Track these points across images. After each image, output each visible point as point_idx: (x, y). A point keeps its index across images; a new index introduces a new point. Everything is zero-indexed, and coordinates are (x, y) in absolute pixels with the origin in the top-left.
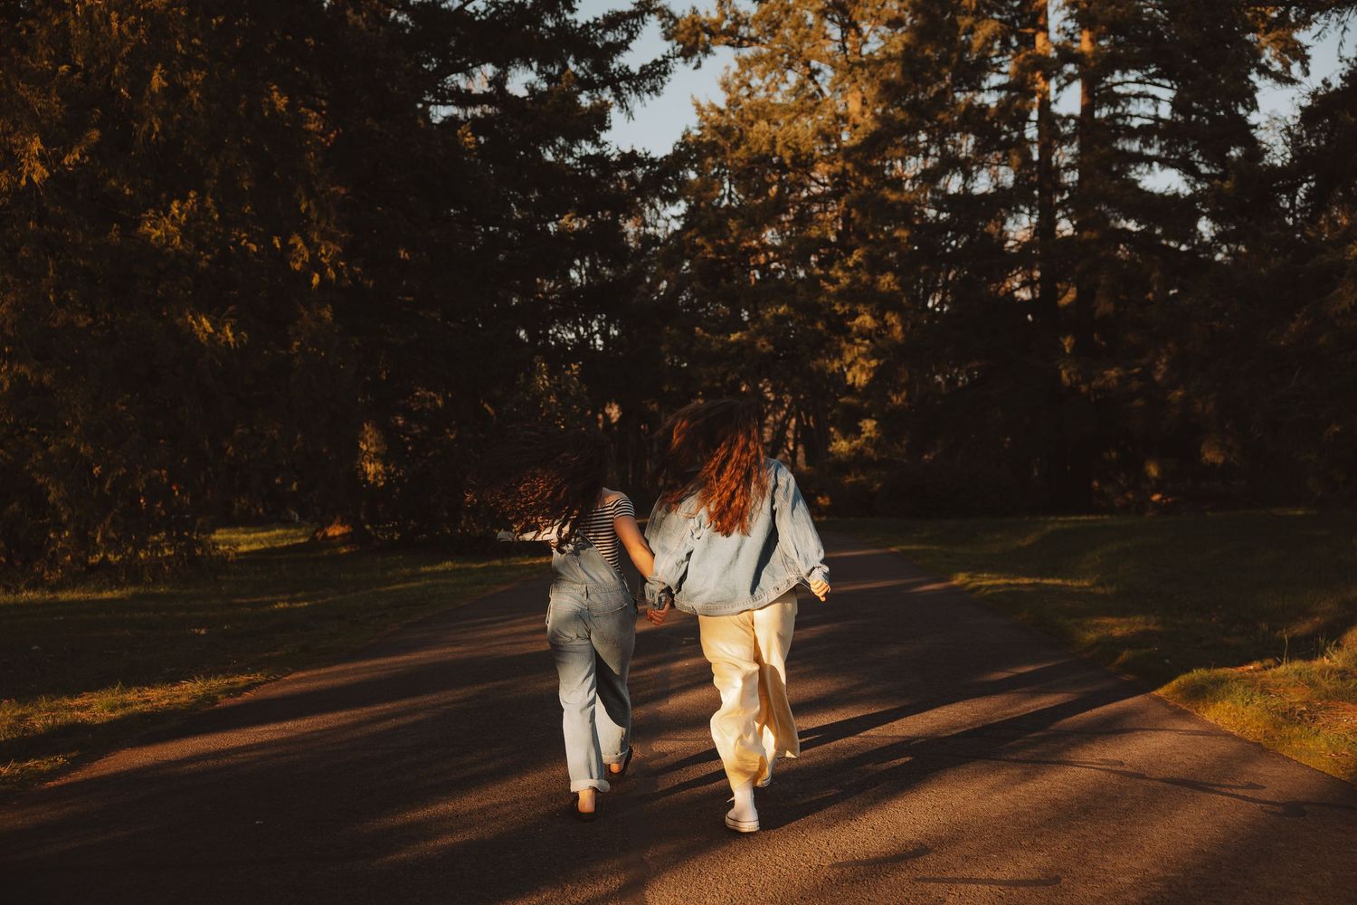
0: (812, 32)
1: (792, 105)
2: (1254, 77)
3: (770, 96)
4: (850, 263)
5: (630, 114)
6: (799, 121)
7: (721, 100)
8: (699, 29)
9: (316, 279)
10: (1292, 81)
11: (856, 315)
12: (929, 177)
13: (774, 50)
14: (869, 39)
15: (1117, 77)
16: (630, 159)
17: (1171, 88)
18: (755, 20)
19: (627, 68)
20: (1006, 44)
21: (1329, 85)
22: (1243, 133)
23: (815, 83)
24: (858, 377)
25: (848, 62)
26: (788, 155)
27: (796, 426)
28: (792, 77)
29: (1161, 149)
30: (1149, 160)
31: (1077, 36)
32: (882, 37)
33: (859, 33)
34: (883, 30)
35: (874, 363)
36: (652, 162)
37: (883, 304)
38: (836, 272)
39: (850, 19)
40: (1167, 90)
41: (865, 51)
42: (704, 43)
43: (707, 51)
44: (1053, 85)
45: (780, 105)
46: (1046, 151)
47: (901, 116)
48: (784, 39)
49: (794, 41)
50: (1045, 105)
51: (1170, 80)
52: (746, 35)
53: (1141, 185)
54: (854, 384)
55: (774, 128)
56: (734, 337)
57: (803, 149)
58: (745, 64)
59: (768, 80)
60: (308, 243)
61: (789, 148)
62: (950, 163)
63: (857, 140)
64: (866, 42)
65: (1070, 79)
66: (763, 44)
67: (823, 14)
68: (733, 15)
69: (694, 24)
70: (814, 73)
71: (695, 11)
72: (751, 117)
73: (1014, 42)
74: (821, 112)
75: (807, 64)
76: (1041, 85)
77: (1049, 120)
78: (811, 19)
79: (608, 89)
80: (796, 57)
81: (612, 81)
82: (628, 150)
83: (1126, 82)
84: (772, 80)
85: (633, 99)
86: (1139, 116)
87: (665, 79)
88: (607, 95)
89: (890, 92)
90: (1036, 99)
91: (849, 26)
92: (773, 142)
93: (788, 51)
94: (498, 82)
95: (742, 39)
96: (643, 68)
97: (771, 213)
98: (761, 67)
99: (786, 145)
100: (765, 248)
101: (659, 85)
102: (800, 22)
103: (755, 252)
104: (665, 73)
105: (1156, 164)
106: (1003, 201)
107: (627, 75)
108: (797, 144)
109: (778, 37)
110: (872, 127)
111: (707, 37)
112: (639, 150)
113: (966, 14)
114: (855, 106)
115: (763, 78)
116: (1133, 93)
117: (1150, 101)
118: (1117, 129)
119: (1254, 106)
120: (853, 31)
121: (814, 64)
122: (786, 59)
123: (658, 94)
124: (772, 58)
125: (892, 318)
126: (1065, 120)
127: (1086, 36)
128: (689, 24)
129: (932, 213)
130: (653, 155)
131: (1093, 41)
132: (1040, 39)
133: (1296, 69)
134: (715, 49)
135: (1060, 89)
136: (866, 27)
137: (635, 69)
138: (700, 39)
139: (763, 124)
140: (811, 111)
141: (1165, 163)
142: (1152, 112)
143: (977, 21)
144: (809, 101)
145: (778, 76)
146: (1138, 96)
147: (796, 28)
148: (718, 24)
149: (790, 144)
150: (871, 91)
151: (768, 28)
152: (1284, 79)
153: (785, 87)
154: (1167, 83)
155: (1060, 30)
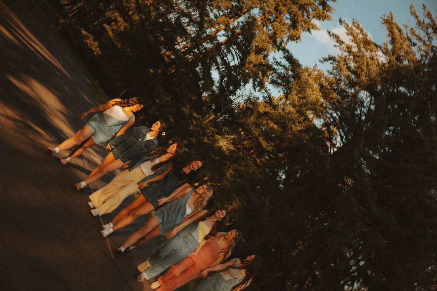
10: (255, 89)
12: (182, 13)
15: (235, 47)
17: (238, 62)
29: (223, 69)
30: (218, 68)
31: (239, 28)
40: (237, 62)
46: (206, 39)
50: (217, 32)
51: (240, 61)
53: (211, 71)
62: (189, 16)
83: (234, 49)
86: (228, 58)
116: (232, 52)
117: (233, 58)
118: (222, 55)
119: (244, 85)
126: (216, 40)
127: (240, 30)
133: (258, 88)
135: (224, 35)
142: (230, 60)
146: (232, 54)
152: (254, 87)
154: (239, 61)
155: (238, 23)
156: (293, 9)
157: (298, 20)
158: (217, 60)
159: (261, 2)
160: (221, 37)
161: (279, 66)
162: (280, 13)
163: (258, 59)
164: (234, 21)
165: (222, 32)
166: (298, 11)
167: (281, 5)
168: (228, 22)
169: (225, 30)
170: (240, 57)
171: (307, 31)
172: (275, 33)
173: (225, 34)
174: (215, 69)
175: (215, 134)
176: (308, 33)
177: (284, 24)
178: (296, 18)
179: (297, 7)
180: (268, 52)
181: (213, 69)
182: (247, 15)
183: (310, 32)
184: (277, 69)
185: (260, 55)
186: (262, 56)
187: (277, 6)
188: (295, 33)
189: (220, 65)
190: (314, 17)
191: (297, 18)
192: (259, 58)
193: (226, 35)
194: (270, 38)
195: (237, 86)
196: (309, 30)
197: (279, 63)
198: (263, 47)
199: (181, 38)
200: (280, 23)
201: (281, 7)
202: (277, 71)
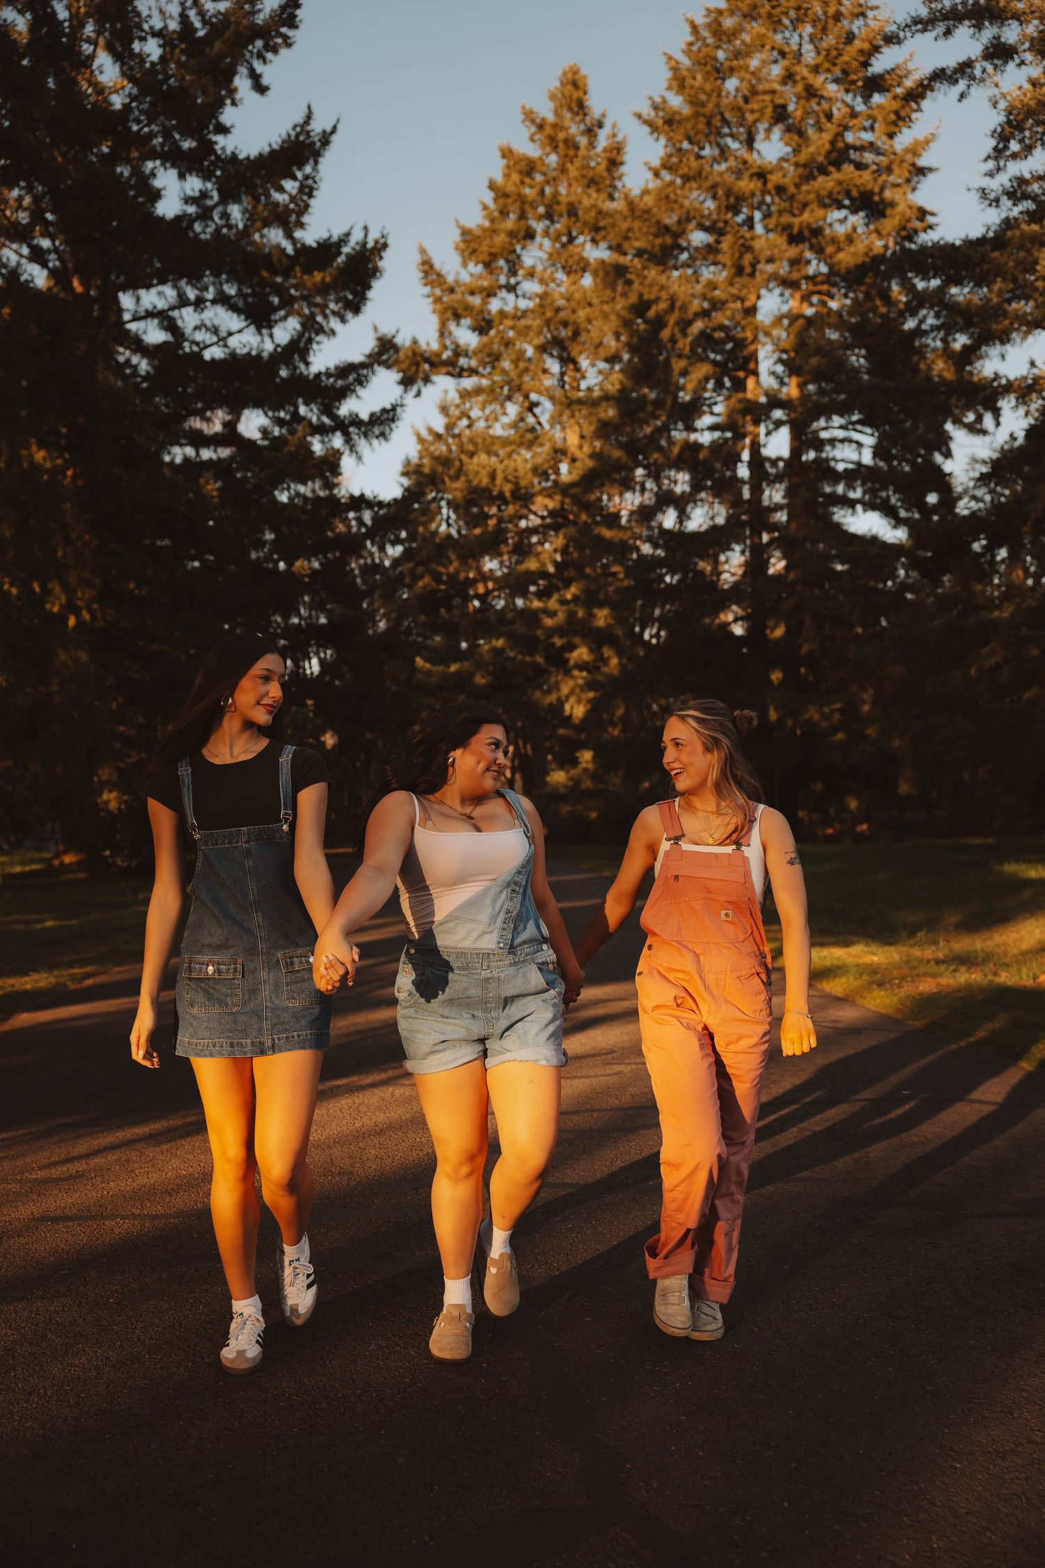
0: (532, 367)
1: (512, 439)
2: (949, 426)
3: (489, 427)
4: (569, 596)
5: (359, 458)
6: (519, 454)
7: (439, 424)
8: (418, 358)
9: (72, 622)
10: (984, 432)
11: (573, 647)
12: (645, 514)
13: (494, 382)
14: (587, 375)
15: (822, 423)
16: (359, 502)
17: (873, 436)
18: (475, 353)
19: (357, 415)
20: (719, 385)
21: (1015, 439)
22: (941, 481)
23: (535, 415)
24: (576, 710)
25: (567, 397)
26: (507, 488)
27: (514, 754)
28: (512, 409)
29: (865, 493)
30: (851, 504)
31: (786, 380)
32: (600, 372)
33: (578, 369)
34: (602, 365)
35: (591, 695)
36: (381, 504)
37: (598, 639)
38: (553, 603)
39: (569, 354)
40: (869, 437)
41: (583, 385)
42: (424, 371)
43: (427, 380)
44: (762, 429)
45: (499, 438)
46: (757, 490)
47: (617, 454)
48: (504, 372)
49: (513, 374)
50: (756, 447)
51: (872, 428)
52: (466, 366)
53: (845, 527)
54: (571, 715)
55: (494, 459)
56: (453, 668)
57: (523, 483)
58: (465, 395)
59: (488, 411)
60: (65, 587)
61: (509, 481)
62: (666, 499)
63: (575, 477)
64: (584, 377)
65: (778, 424)
66: (483, 376)
67: (542, 349)
68: (453, 347)
69: (415, 354)
70: (532, 407)
71: (415, 342)
72: (471, 448)
73: (728, 383)
74: (542, 445)
75: (527, 397)
76: (750, 428)
77: (757, 462)
78: (530, 352)
79: (338, 434)
80: (516, 389)
81: (344, 426)
82: (357, 493)
83: (831, 428)
84: (492, 412)
85: (362, 444)
86: (843, 460)
87: (393, 426)
88: (337, 441)
89: (605, 429)
90: (747, 441)
91: (568, 360)
92: (493, 476)
93: (509, 383)
94: (231, 426)
95: (462, 370)
96: (372, 415)
97: (492, 544)
98: (481, 398)
99: (506, 480)
100: (484, 577)
101: (388, 431)
102: (520, 356)
103: (474, 582)
104: (393, 420)
105: (859, 508)
106: (715, 540)
107: (356, 421)
108: (516, 478)
109: (498, 370)
110: (590, 463)
111: (427, 367)
112: (369, 494)
113: (680, 356)
114: (573, 440)
115: (483, 409)
116: (838, 438)
117: (854, 445)
118: (824, 470)
119: (948, 454)
120: (571, 366)
121: (534, 397)
122: (506, 389)
123: (386, 439)
124: (492, 390)
125: (607, 652)
126: (774, 462)
127: (794, 381)
128: (410, 354)
129: (646, 549)
130: (381, 498)
131: (801, 386)
132: (751, 383)
133: (989, 420)
134: (435, 378)
135: (768, 433)
136: (584, 363)
137: (365, 416)
138: (421, 369)
139: (482, 458)
140: (530, 445)
141: (869, 506)
142: (854, 456)
143: (691, 364)
144: (529, 436)
145: (498, 408)
146: (842, 441)
147: (516, 362)
148: (438, 355)
149: (510, 478)
150: (589, 429)
151: (487, 360)
152: (977, 429)
153: (505, 420)
154: (869, 431)
155: (771, 373)
157: (867, 189)
158: (829, 495)
159: (749, 275)
162: (817, 232)
164: (757, 381)
166: (840, 176)
167: (791, 219)
168: (747, 398)
169: (758, 420)
170: (858, 422)
171: (922, 177)
174: (852, 516)
176: (931, 177)
178: (855, 193)
179: (829, 174)
183: (930, 170)
187: (787, 231)
188: (898, 217)
190: (891, 136)
191: (858, 186)
193: (771, 427)
196: (922, 171)
201: (796, 221)
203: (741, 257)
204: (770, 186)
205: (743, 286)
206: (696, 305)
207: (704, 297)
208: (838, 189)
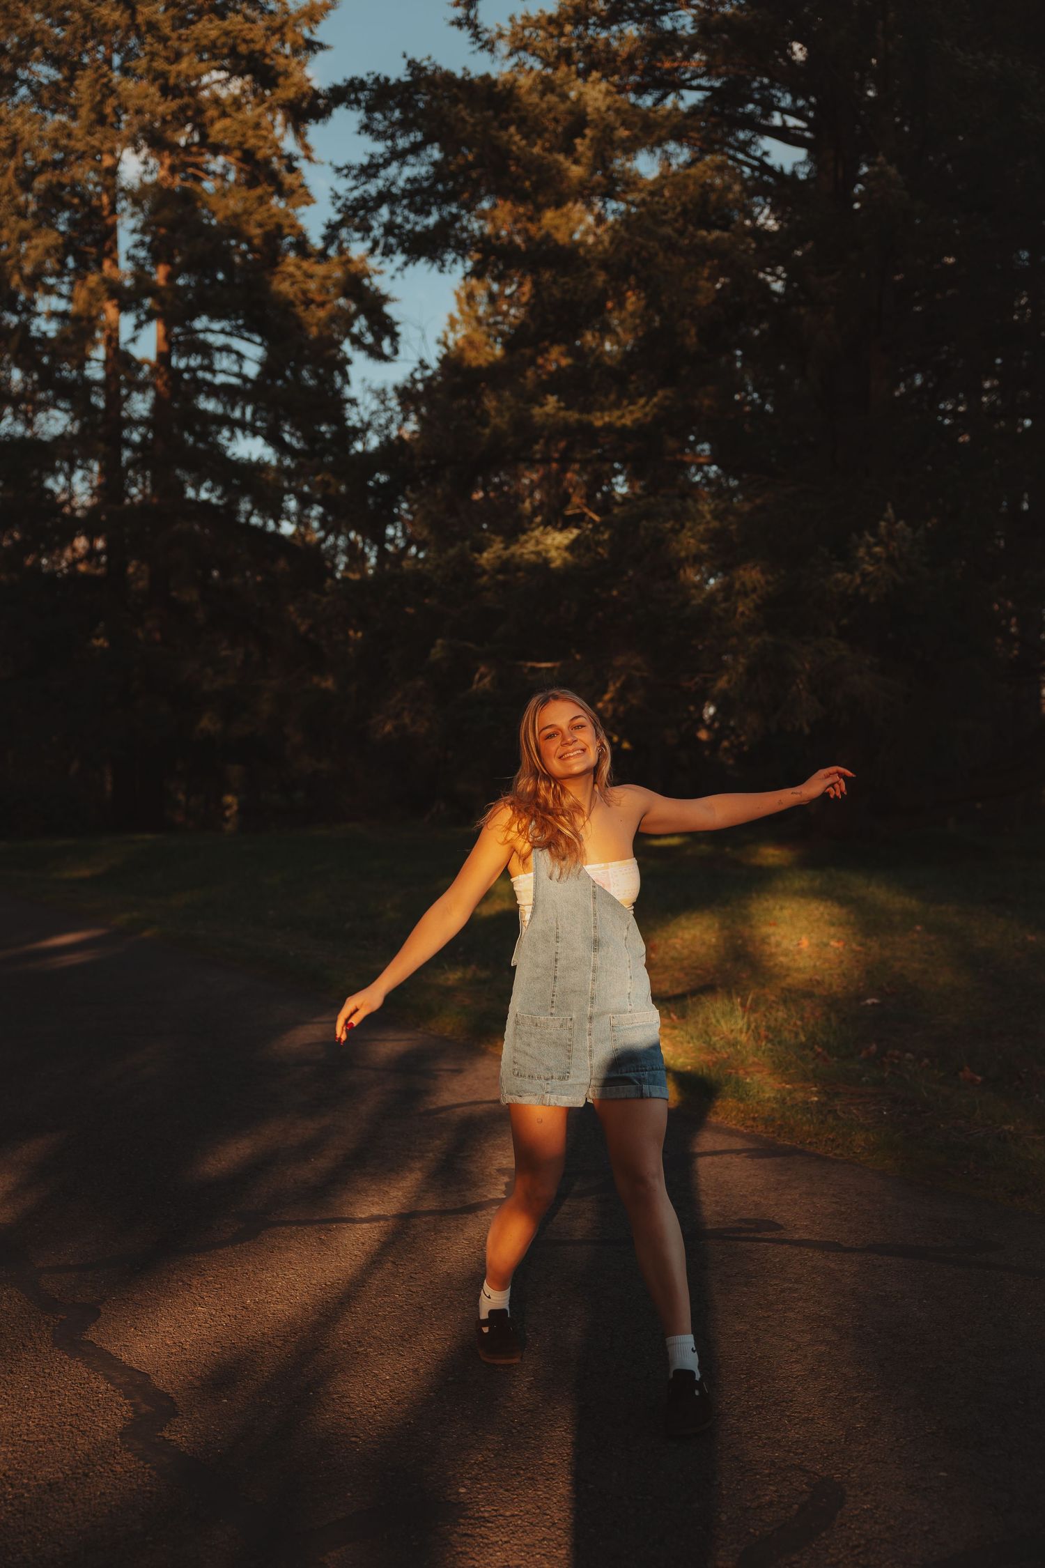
2: (347, 346)
10: (383, 358)
15: (204, 322)
17: (261, 345)
20: (62, 264)
21: (427, 367)
22: (336, 407)
29: (247, 413)
30: (234, 424)
31: (150, 268)
40: (256, 347)
44: (129, 319)
46: (113, 397)
50: (115, 344)
51: (261, 334)
53: (230, 453)
65: (150, 316)
76: (111, 318)
77: (120, 361)
83: (212, 330)
86: (222, 372)
90: (102, 336)
116: (217, 344)
117: (234, 357)
118: (198, 383)
119: (346, 377)
126: (140, 365)
127: (161, 269)
131: (170, 276)
132: (107, 264)
133: (386, 346)
135: (138, 326)
141: (250, 430)
142: (235, 368)
146: (223, 349)
152: (376, 353)
154: (258, 339)
155: (130, 258)
156: (206, 36)
157: (258, 47)
158: (205, 412)
159: (112, 125)
160: (141, 341)
161: (383, 173)
163: (291, 275)
164: (115, 263)
165: (126, 323)
166: (226, 24)
167: (167, 67)
168: (105, 281)
169: (123, 308)
170: (245, 327)
172: (248, 157)
173: (138, 317)
174: (230, 440)
175: (476, 559)
176: (321, 54)
177: (237, 103)
178: (244, 51)
179: (211, 21)
180: (293, 226)
181: (225, 442)
182: (123, 204)
183: (322, 46)
184: (388, 183)
185: (283, 261)
186: (292, 254)
187: (161, 81)
188: (293, 89)
189: (229, 411)
191: (245, 41)
192: (291, 269)
193: (143, 317)
194: (251, 183)
195: (335, 404)
196: (311, 45)
197: (370, 165)
198: (268, 228)
199: (54, 472)
200: (224, 114)
201: (174, 68)
202: (394, 190)
203: (102, 102)
204: (140, 19)
205: (106, 138)
206: (45, 153)
207: (56, 146)
208: (223, 39)
